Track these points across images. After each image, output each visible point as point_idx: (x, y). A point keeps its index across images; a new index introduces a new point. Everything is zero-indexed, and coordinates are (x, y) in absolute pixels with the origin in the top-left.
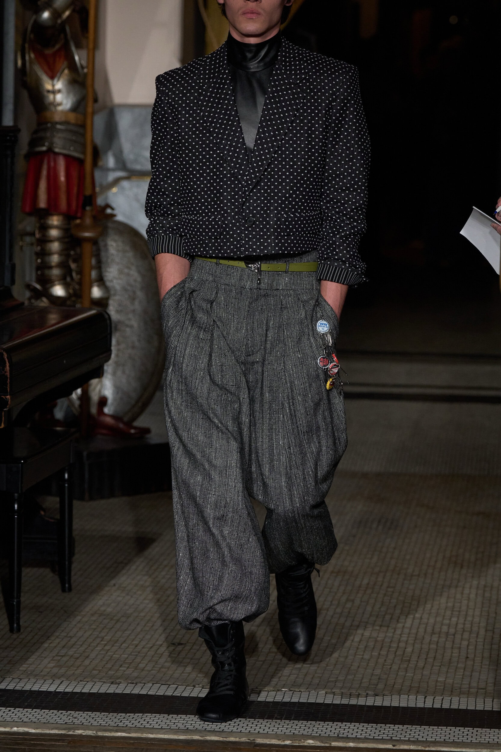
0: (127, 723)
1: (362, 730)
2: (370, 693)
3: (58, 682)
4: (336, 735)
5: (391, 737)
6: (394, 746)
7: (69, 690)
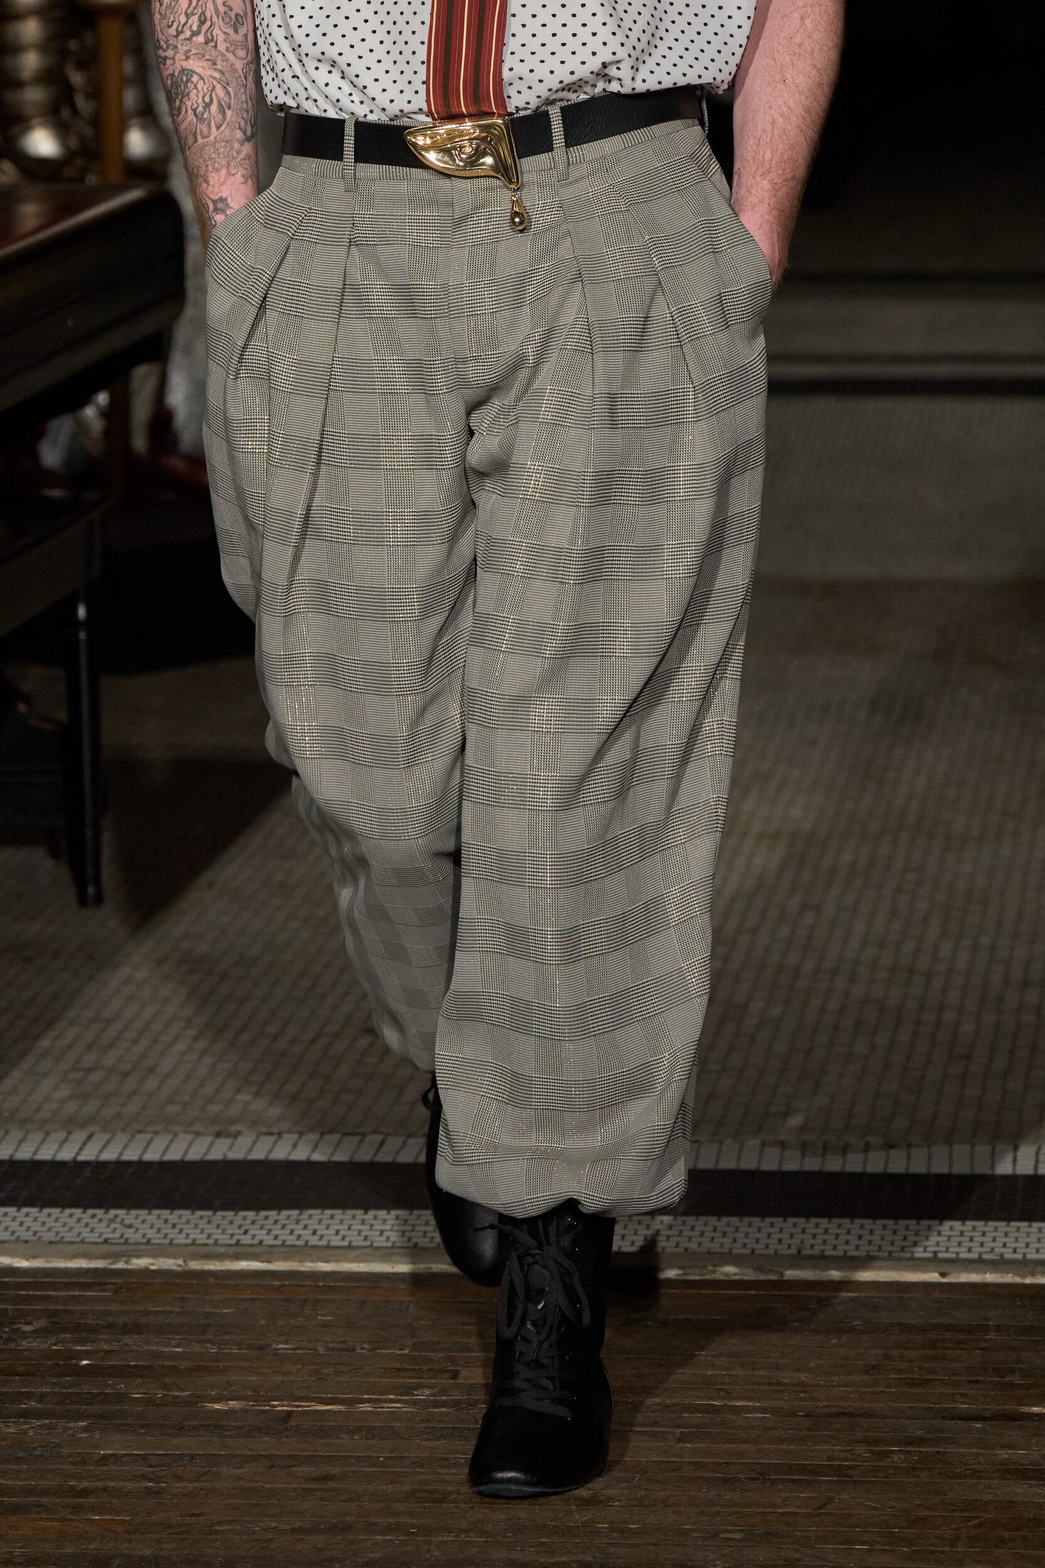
0: (261, 1235)
1: (860, 1237)
2: (874, 1140)
3: (79, 1136)
4: (794, 1251)
5: (935, 1253)
6: (943, 1275)
7: (109, 1155)
